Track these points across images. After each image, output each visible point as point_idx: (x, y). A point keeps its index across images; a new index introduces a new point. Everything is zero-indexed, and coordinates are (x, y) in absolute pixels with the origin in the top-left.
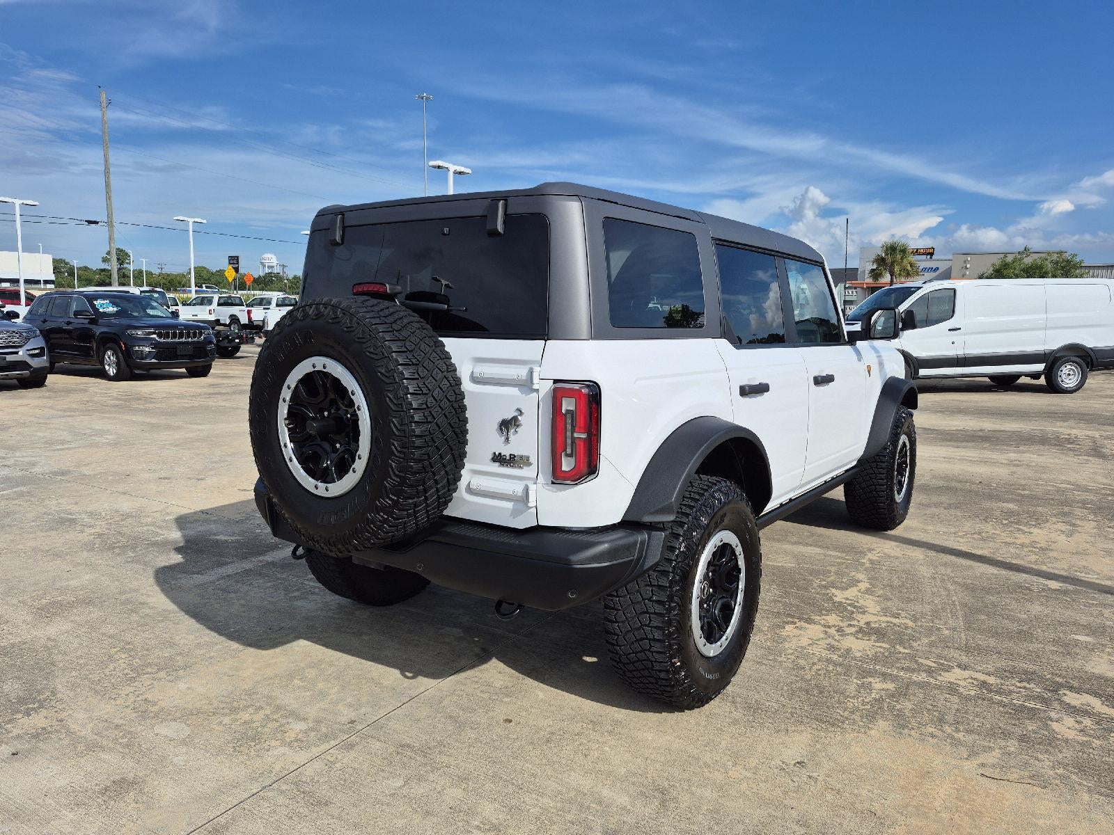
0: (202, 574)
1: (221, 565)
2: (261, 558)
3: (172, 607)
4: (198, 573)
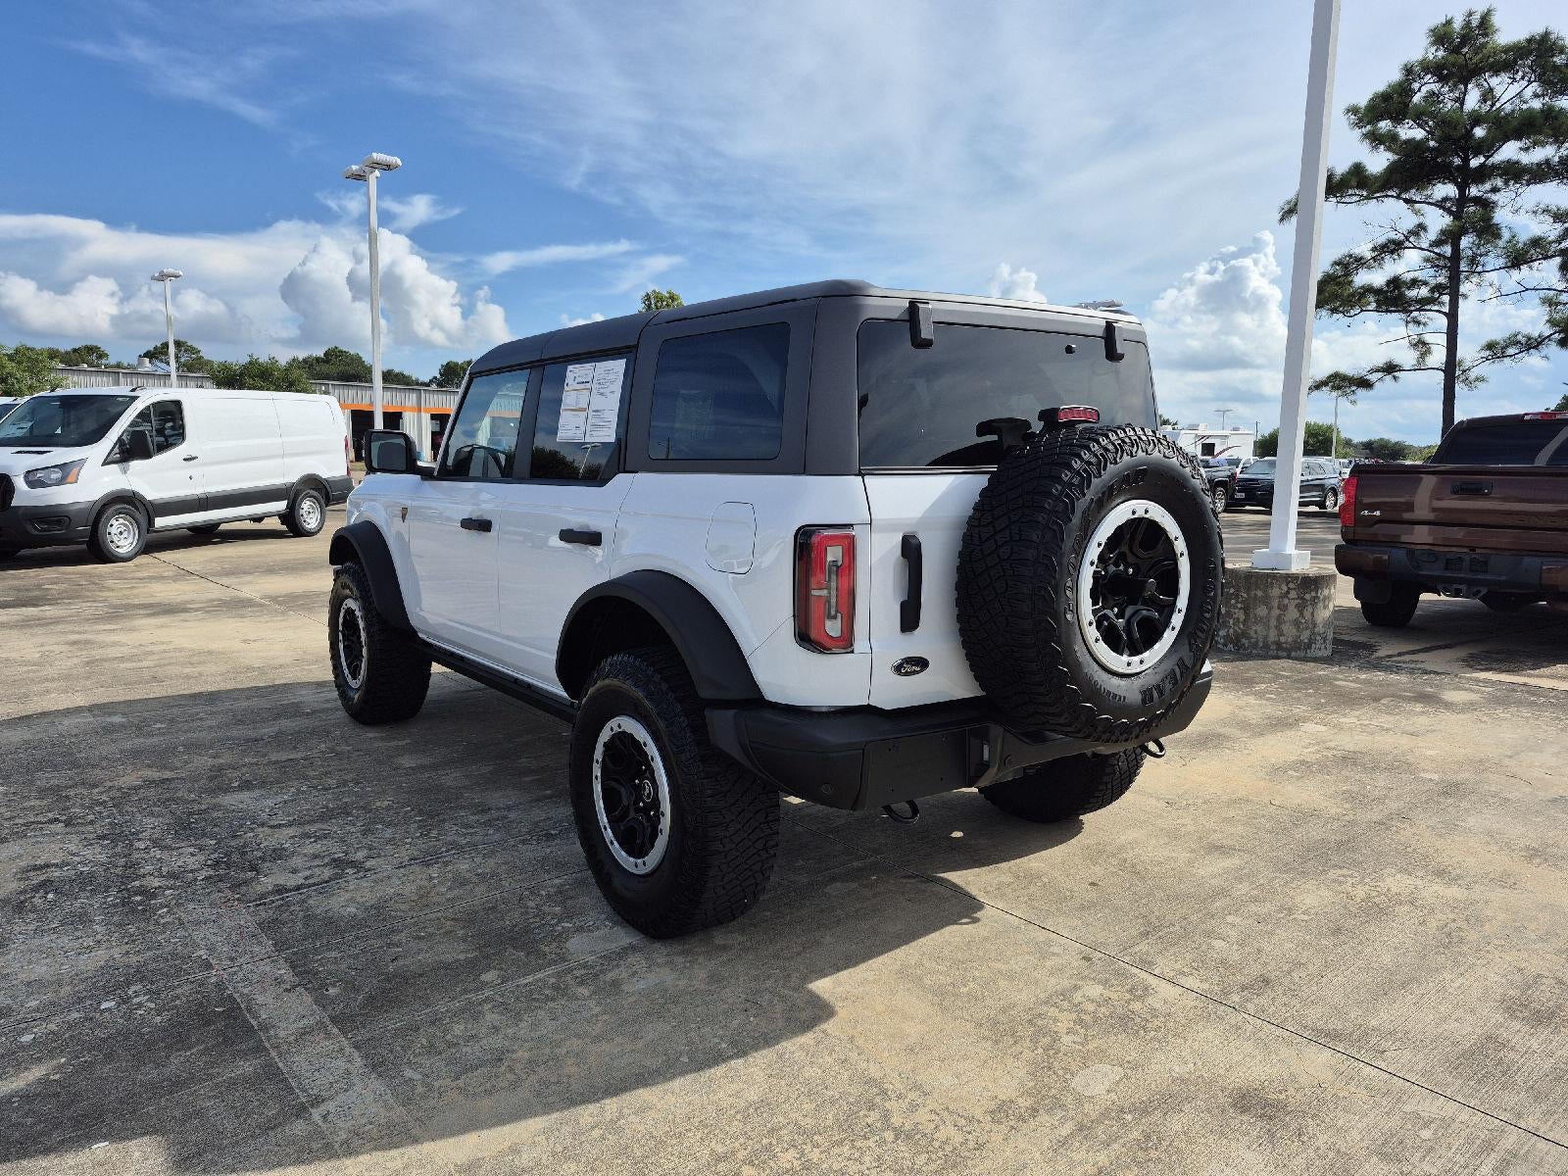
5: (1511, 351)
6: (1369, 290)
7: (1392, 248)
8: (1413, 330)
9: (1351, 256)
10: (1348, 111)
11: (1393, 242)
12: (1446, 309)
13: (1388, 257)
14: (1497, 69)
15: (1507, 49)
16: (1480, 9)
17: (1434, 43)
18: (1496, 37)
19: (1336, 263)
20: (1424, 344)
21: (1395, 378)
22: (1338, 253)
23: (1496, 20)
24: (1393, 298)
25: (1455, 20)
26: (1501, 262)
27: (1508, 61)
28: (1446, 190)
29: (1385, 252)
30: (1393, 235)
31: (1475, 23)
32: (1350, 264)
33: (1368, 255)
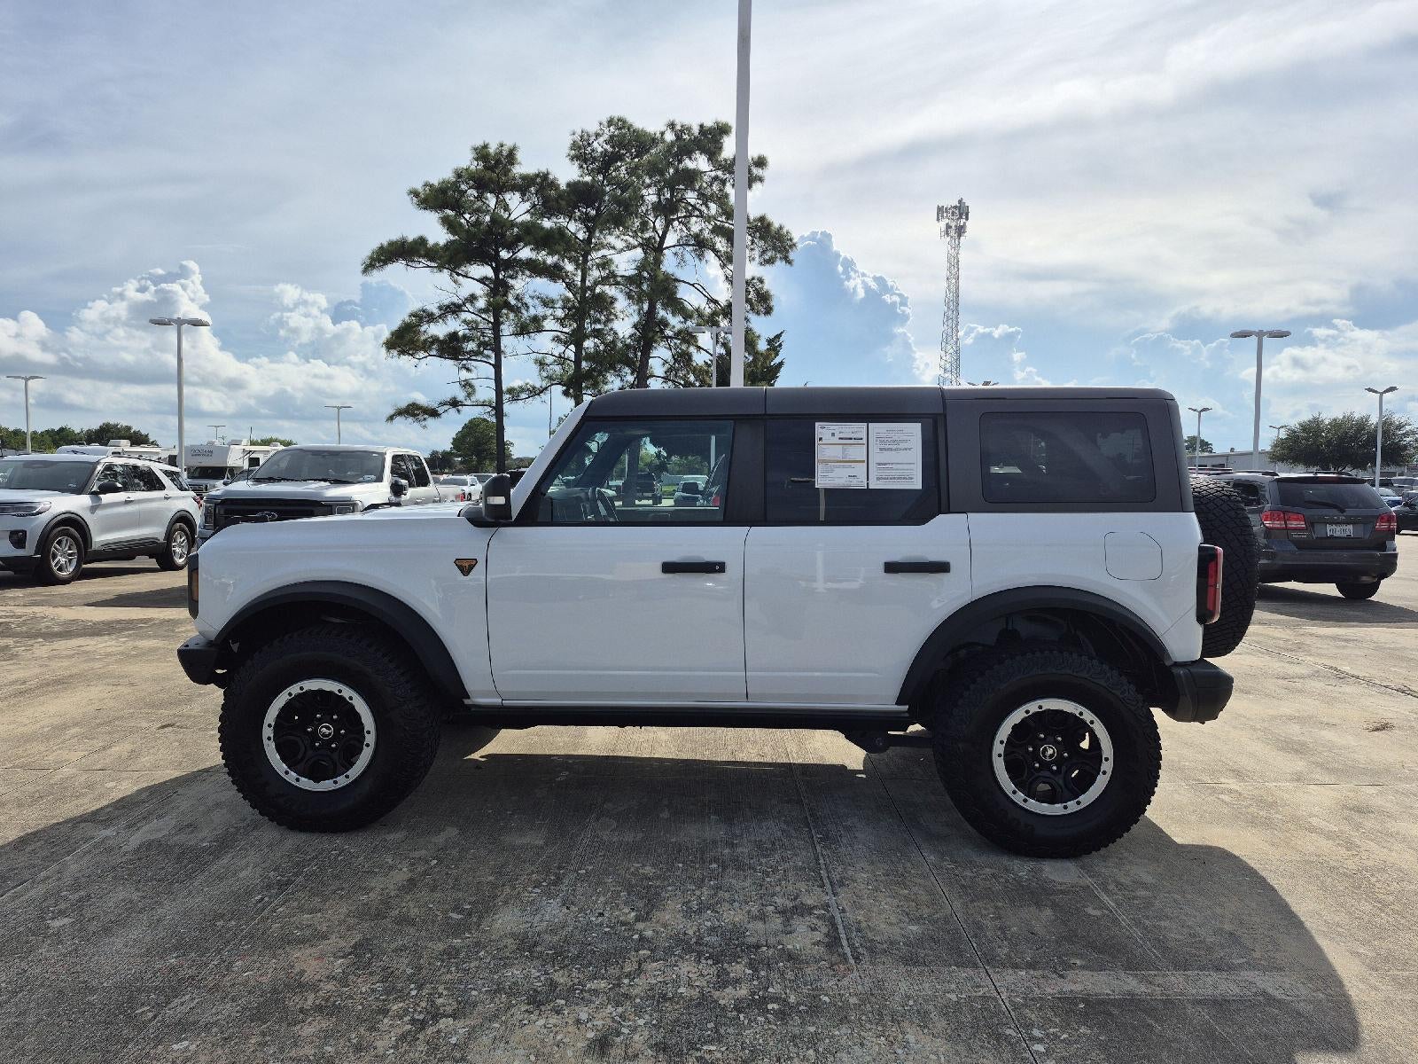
0: (1264, 993)
1: (1220, 1005)
2: (1140, 988)
3: (1323, 942)
4: (1270, 1000)
5: (523, 396)
6: (435, 340)
7: (453, 309)
8: (464, 375)
9: (424, 311)
10: (411, 192)
11: (454, 304)
12: (493, 362)
13: (449, 316)
14: (514, 188)
15: (524, 177)
16: (509, 144)
17: (477, 159)
18: (517, 167)
19: (412, 315)
20: (471, 386)
21: (458, 411)
22: (415, 306)
23: (519, 156)
24: (451, 348)
25: (490, 146)
26: (511, 329)
27: (524, 185)
28: (487, 271)
29: (448, 312)
30: (455, 300)
31: (505, 153)
32: (424, 317)
33: (436, 312)
